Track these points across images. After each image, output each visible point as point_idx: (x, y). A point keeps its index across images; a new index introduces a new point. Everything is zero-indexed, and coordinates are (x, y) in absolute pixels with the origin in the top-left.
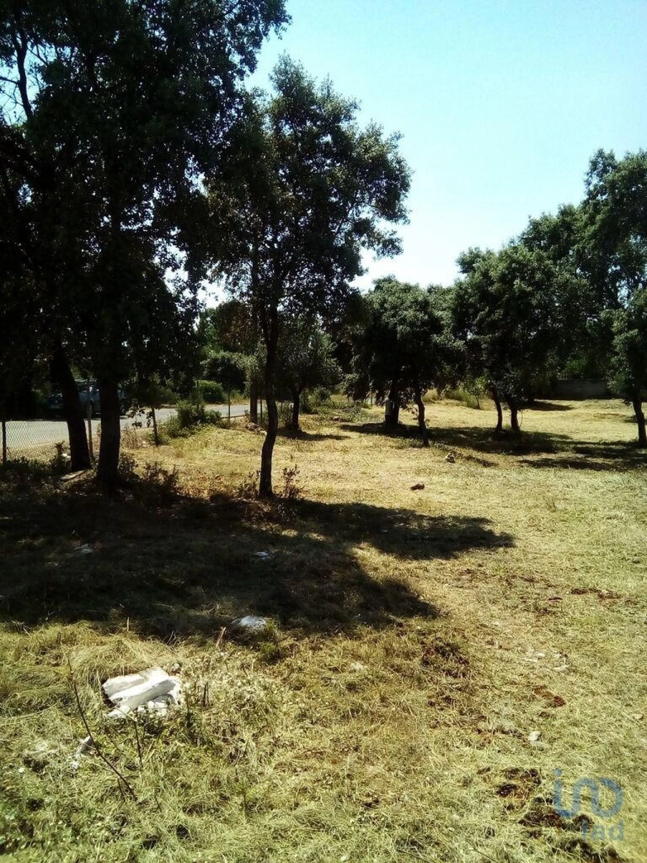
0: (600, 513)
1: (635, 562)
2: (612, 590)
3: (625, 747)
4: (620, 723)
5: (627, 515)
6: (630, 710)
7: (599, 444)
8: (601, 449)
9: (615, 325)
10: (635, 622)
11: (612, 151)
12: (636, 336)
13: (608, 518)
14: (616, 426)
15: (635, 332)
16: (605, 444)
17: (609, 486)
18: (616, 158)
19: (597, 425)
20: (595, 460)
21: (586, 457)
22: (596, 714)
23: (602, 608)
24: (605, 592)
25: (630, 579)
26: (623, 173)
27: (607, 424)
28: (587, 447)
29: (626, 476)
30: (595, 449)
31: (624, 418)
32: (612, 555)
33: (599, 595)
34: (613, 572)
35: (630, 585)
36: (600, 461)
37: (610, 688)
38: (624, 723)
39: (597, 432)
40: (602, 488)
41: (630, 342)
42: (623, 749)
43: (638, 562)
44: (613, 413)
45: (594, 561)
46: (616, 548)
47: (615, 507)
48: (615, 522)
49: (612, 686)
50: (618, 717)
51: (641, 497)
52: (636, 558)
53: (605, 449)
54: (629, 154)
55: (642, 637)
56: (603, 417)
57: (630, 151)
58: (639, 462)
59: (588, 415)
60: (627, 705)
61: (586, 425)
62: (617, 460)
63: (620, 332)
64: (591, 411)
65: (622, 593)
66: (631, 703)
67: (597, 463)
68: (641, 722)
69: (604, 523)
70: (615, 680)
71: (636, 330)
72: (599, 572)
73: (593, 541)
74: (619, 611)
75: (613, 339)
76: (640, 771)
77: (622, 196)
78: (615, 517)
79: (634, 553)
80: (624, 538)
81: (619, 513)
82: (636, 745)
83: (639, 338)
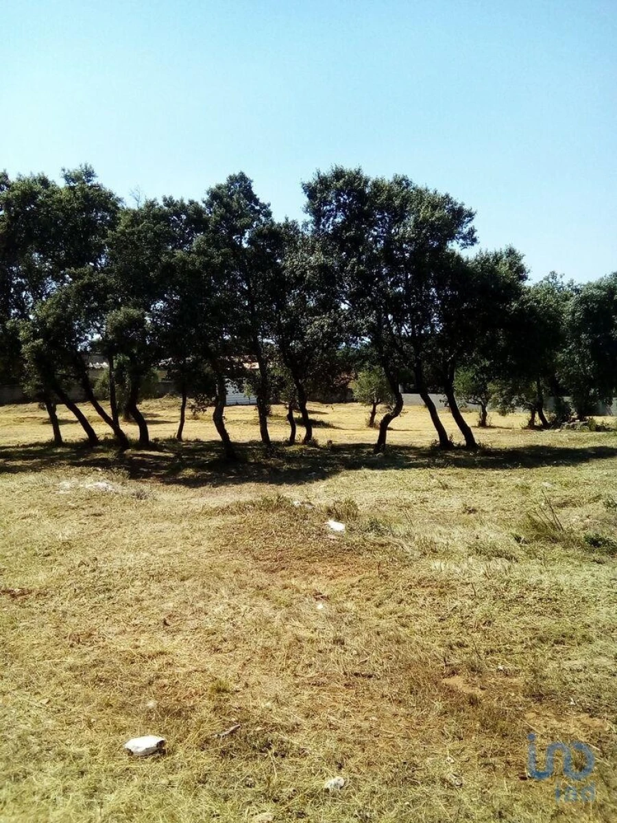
0: (16, 514)
1: (45, 556)
2: (24, 587)
3: (33, 735)
4: (29, 714)
5: (40, 512)
6: (38, 697)
7: (18, 447)
8: (19, 452)
9: (21, 334)
10: (44, 612)
11: (5, 171)
12: (42, 345)
13: (23, 519)
14: (35, 428)
15: (40, 341)
16: (24, 446)
17: (25, 487)
18: (9, 177)
19: (17, 428)
20: (14, 463)
21: (5, 461)
22: (7, 712)
23: (14, 607)
24: (17, 590)
25: (41, 573)
26: (16, 192)
27: (26, 427)
28: (6, 452)
29: (39, 475)
30: (13, 452)
31: (42, 421)
32: (25, 553)
33: (11, 595)
34: (26, 570)
35: (40, 578)
36: (19, 463)
37: (20, 683)
38: (32, 712)
39: (17, 435)
40: (19, 489)
41: (36, 351)
42: (31, 738)
43: (49, 555)
44: (32, 416)
45: (9, 563)
46: (29, 546)
47: (29, 507)
48: (29, 520)
49: (21, 680)
50: (27, 708)
51: (54, 493)
52: (46, 552)
53: (23, 452)
54: (20, 176)
55: (50, 625)
56: (22, 420)
57: (22, 173)
58: (53, 461)
59: (8, 420)
60: (36, 694)
61: (7, 430)
62: (35, 461)
63: (27, 341)
64: (11, 416)
65: (33, 587)
66: (39, 690)
67: (16, 466)
68: (47, 706)
69: (19, 524)
70: (24, 674)
71: (41, 340)
72: (12, 572)
73: (7, 543)
74: (30, 606)
75: (21, 347)
76: (44, 752)
77: (17, 214)
78: (30, 516)
79: (45, 547)
80: (37, 534)
81: (33, 512)
82: (42, 729)
83: (44, 347)
